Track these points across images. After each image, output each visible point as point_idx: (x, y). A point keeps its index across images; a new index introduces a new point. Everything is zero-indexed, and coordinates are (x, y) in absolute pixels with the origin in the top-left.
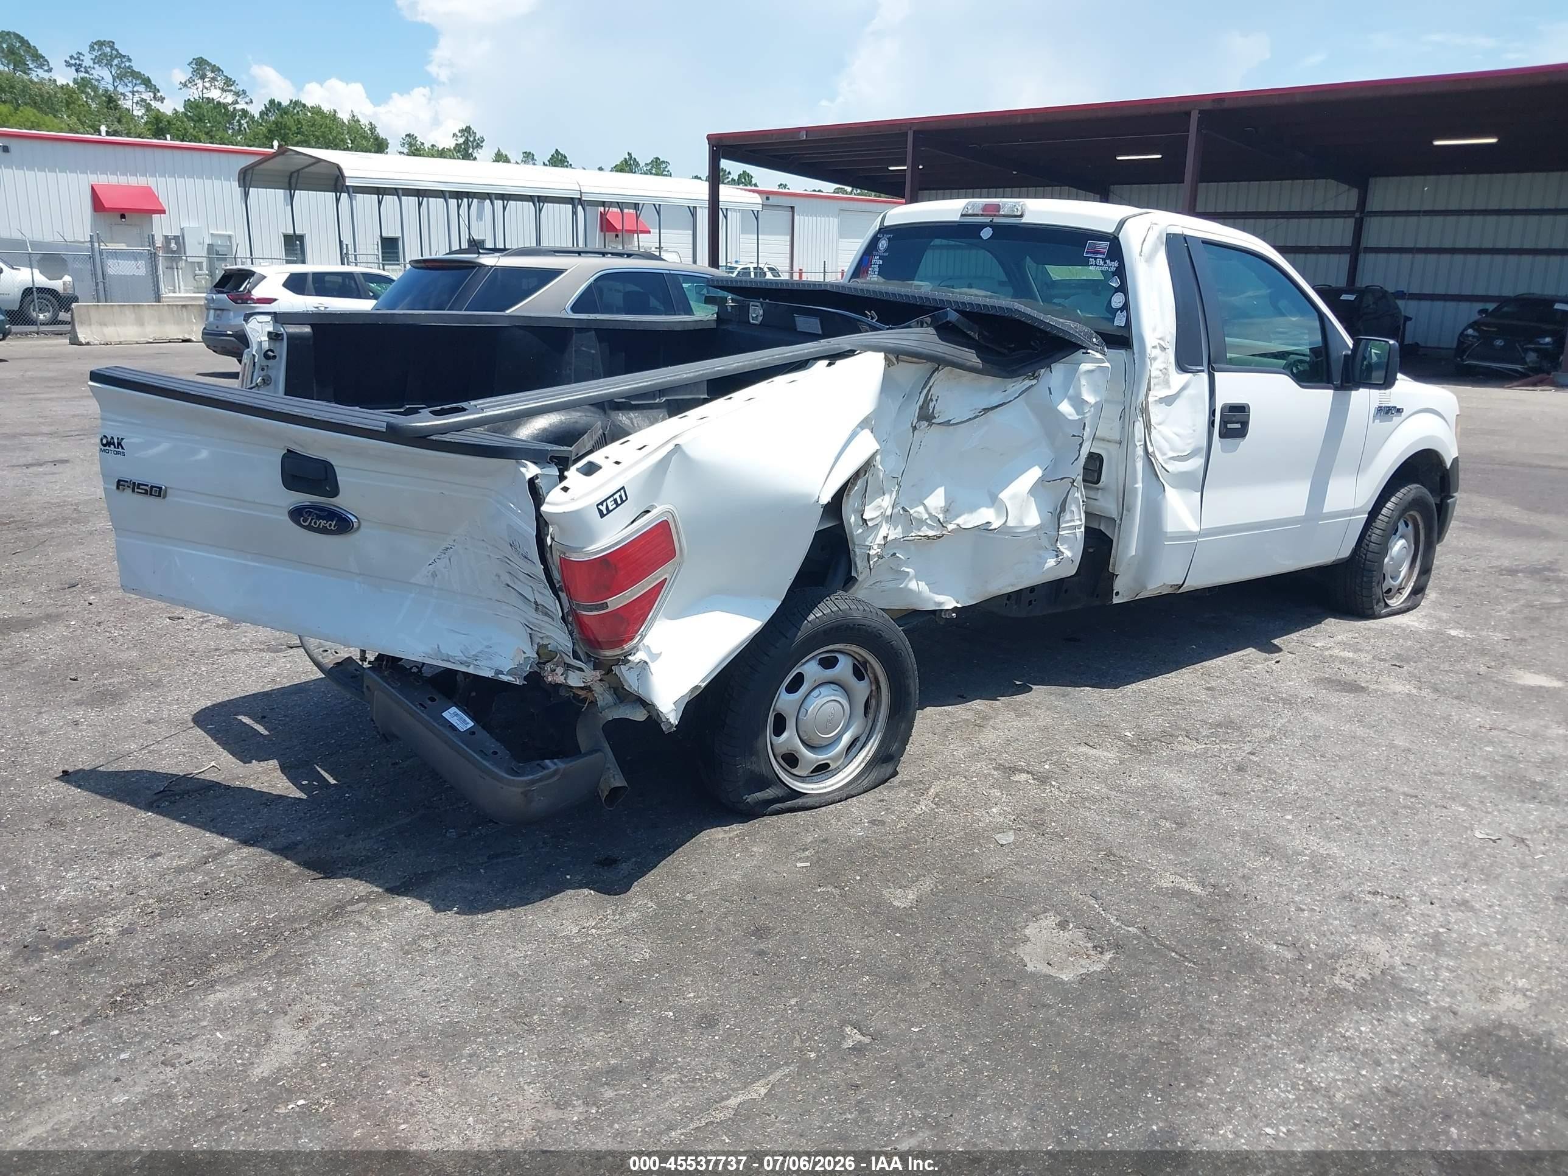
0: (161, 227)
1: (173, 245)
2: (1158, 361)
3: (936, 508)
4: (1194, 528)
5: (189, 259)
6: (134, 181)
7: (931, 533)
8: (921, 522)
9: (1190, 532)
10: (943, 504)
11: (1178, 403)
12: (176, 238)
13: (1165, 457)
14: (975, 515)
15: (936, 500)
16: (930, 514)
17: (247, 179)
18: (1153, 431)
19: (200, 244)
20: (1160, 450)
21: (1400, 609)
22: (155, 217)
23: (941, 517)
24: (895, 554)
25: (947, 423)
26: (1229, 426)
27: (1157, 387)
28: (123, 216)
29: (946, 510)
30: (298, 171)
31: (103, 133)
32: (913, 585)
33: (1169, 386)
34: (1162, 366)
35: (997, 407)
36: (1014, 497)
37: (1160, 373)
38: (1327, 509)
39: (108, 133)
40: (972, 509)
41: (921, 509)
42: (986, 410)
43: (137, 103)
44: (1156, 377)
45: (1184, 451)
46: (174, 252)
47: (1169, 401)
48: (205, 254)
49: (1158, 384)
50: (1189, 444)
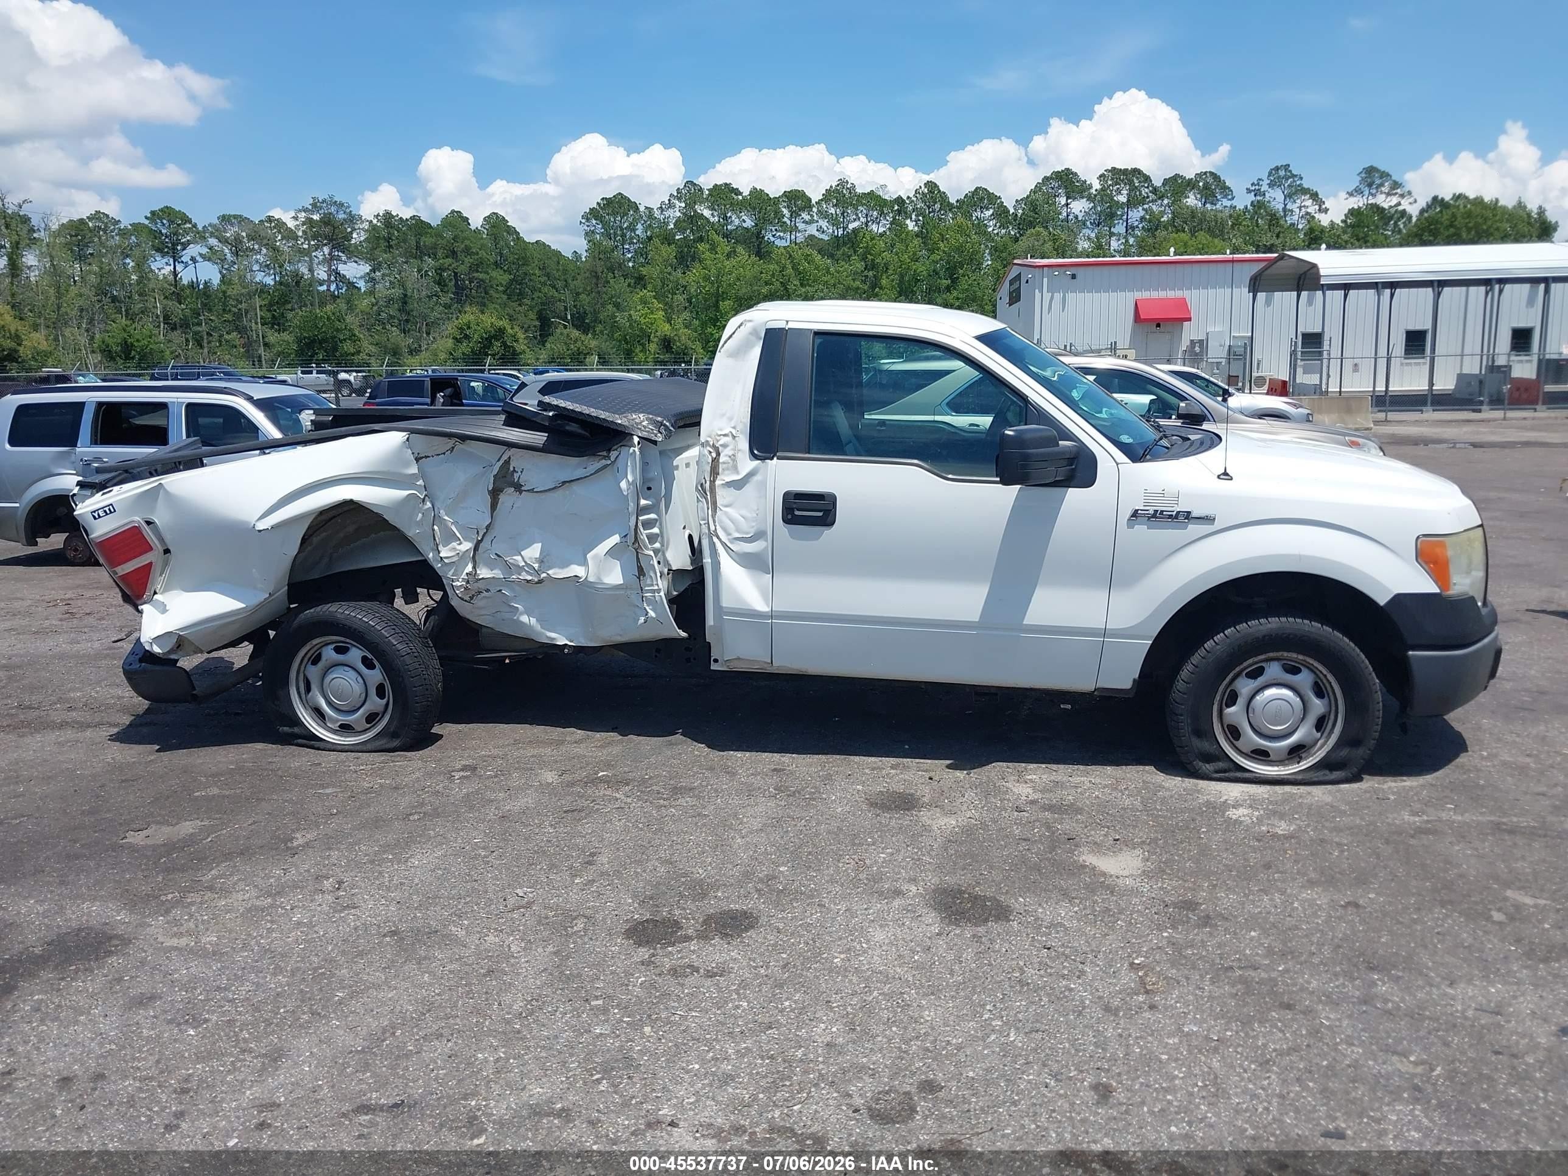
0: (1190, 332)
1: (1197, 349)
2: (729, 448)
3: (531, 558)
4: (761, 606)
5: (1209, 360)
6: (1171, 294)
7: (529, 578)
8: (520, 569)
9: (755, 611)
10: (538, 556)
11: (748, 488)
12: (1201, 342)
13: (730, 537)
14: (566, 570)
15: (533, 552)
16: (525, 562)
17: (1256, 285)
18: (719, 512)
19: (1221, 346)
20: (725, 530)
21: (1288, 779)
22: (1186, 324)
23: (536, 566)
24: (500, 591)
25: (531, 491)
26: (797, 513)
27: (726, 472)
28: (1158, 325)
29: (541, 561)
30: (1305, 273)
31: (1172, 254)
32: (524, 619)
33: (738, 473)
34: (731, 453)
35: (578, 479)
36: (595, 556)
37: (728, 458)
38: (1027, 621)
39: (1176, 254)
40: (565, 565)
41: (519, 558)
42: (564, 483)
43: (1302, 217)
44: (724, 463)
45: (747, 533)
46: (1197, 354)
47: (738, 485)
48: (1225, 354)
49: (728, 469)
50: (753, 527)
